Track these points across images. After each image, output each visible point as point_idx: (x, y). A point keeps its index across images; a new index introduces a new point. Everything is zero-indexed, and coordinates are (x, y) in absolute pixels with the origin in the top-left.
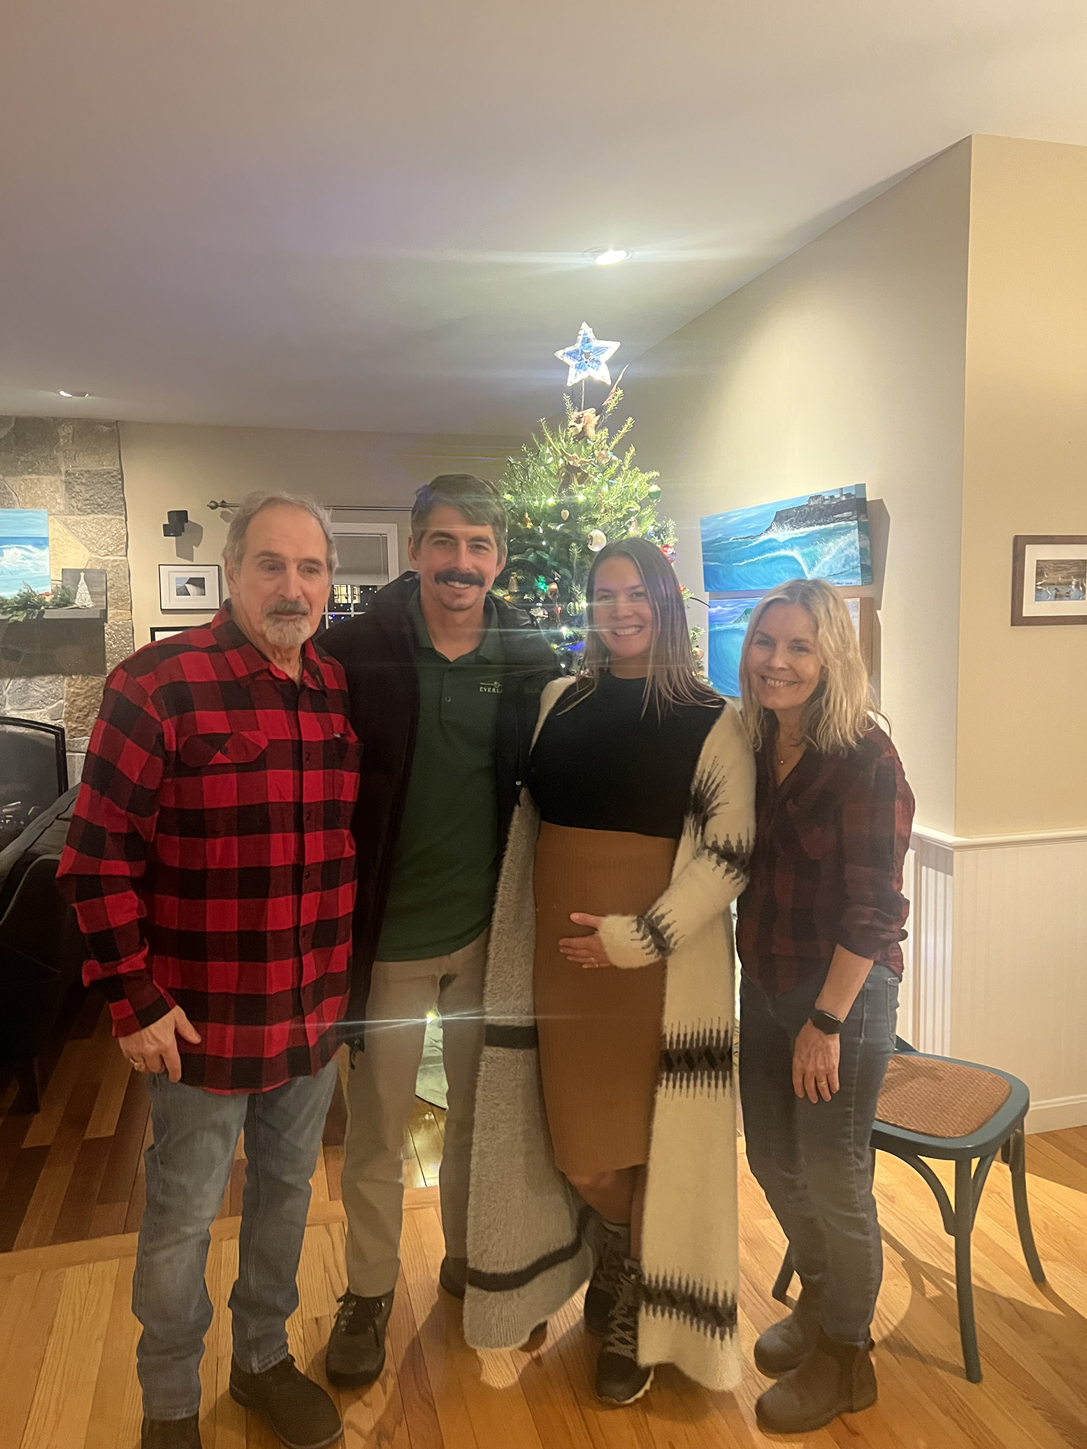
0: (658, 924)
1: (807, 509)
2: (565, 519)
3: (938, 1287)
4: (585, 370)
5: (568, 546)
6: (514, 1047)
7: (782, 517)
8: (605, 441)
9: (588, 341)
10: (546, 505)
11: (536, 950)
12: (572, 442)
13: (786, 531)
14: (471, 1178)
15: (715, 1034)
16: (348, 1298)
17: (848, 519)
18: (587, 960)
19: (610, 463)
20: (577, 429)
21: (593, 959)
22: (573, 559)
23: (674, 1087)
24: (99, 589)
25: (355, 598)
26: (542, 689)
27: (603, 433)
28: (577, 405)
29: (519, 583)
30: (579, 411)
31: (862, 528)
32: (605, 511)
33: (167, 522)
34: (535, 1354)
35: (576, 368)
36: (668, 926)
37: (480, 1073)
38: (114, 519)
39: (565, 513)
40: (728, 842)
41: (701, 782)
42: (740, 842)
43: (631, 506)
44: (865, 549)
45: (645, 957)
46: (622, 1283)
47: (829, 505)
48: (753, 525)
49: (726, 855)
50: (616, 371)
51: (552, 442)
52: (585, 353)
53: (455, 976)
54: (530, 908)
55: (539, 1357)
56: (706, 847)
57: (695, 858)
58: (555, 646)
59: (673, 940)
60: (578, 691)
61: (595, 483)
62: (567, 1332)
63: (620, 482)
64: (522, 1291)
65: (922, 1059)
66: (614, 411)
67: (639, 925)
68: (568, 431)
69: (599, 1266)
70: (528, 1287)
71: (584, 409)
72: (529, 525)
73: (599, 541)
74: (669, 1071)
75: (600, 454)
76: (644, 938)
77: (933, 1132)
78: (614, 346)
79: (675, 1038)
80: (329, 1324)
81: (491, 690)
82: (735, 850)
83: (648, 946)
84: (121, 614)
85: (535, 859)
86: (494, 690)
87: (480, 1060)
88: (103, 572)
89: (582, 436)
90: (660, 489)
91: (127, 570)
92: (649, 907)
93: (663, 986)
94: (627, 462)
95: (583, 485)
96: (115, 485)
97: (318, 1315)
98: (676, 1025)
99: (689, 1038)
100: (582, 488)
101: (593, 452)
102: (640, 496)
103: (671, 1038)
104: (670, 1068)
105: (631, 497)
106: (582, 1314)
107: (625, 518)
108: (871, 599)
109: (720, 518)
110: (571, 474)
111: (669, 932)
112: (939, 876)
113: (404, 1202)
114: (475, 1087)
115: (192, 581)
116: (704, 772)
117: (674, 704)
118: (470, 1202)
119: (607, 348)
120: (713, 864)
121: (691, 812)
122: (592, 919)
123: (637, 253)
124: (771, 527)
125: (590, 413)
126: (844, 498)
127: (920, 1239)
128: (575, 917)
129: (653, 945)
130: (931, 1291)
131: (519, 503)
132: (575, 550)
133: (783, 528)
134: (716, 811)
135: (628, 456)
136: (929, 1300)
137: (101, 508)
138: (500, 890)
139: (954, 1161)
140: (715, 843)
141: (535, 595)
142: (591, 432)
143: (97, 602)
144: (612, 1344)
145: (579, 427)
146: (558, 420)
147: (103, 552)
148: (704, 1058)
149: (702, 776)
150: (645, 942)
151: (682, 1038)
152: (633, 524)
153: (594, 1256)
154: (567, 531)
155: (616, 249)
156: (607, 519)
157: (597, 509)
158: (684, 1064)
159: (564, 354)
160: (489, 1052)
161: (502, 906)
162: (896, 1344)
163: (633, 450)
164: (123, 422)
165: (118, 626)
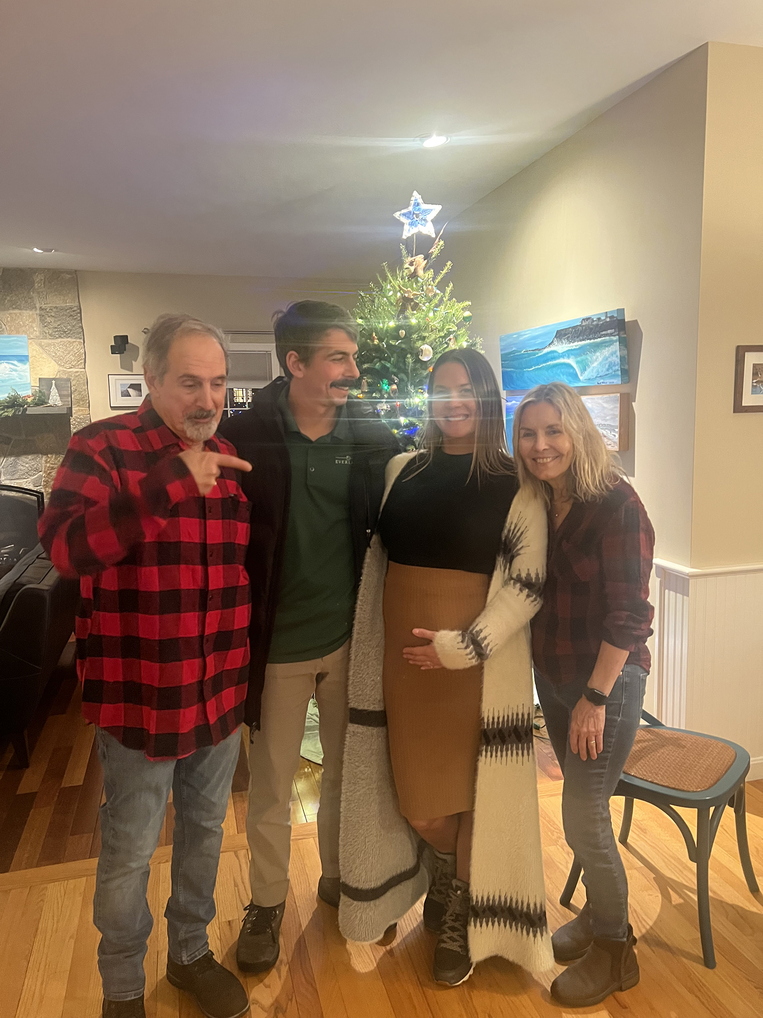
0: (478, 637)
1: (580, 328)
2: (403, 337)
3: (680, 896)
4: (416, 226)
5: (405, 357)
6: (370, 725)
7: (561, 335)
8: (431, 279)
9: (418, 204)
10: (388, 327)
11: (385, 655)
12: (407, 280)
13: (564, 345)
14: (341, 817)
15: (520, 716)
16: (252, 907)
17: (611, 335)
18: (424, 663)
19: (435, 295)
20: (410, 271)
21: (429, 663)
22: (409, 366)
23: (491, 756)
24: (65, 393)
25: (249, 399)
26: (387, 462)
27: (430, 273)
28: (410, 253)
29: (369, 385)
30: (412, 257)
32: (432, 331)
33: (114, 344)
34: (388, 948)
35: (409, 225)
36: (485, 638)
37: (346, 742)
38: (75, 342)
39: (402, 333)
40: (528, 575)
41: (509, 531)
42: (537, 575)
43: (450, 327)
45: (468, 661)
46: (451, 897)
47: (597, 325)
48: (539, 341)
49: (527, 584)
50: (438, 227)
51: (392, 280)
52: (416, 214)
53: (327, 673)
54: (380, 625)
55: (391, 950)
56: (512, 578)
57: (503, 587)
58: (396, 431)
59: (489, 648)
60: (417, 464)
61: (423, 310)
62: (411, 931)
63: (442, 310)
64: (377, 902)
65: (668, 731)
66: (437, 257)
67: (463, 636)
68: (403, 272)
69: (433, 884)
70: (383, 898)
71: (416, 255)
72: (376, 342)
73: (427, 353)
74: (487, 745)
75: (428, 289)
76: (466, 647)
77: (681, 787)
78: (438, 208)
79: (491, 720)
80: (238, 926)
81: (344, 462)
82: (534, 580)
83: (471, 653)
84: (82, 410)
85: (384, 588)
86: (346, 462)
87: (346, 733)
88: (68, 380)
89: (414, 276)
90: (471, 314)
91: (85, 378)
92: (471, 624)
93: (481, 682)
94: (447, 295)
95: (415, 312)
96: (75, 317)
97: (230, 919)
98: (491, 710)
99: (501, 720)
100: (415, 314)
101: (423, 287)
102: (457, 320)
103: (488, 720)
104: (488, 743)
105: (450, 320)
106: (422, 917)
107: (444, 337)
108: (628, 394)
109: (514, 336)
110: (406, 304)
111: (486, 642)
112: (678, 597)
113: (292, 834)
114: (343, 753)
115: (132, 386)
116: (512, 523)
117: (489, 474)
118: (340, 834)
119: (432, 210)
120: (517, 591)
121: (501, 553)
122: (428, 633)
123: (454, 138)
124: (553, 342)
125: (420, 258)
126: (608, 320)
127: (666, 860)
128: (416, 631)
129: (474, 653)
130: (676, 899)
131: (367, 325)
132: (410, 360)
133: (562, 343)
134: (521, 552)
135: (448, 290)
136: (675, 907)
137: (65, 334)
138: (358, 610)
139: (697, 809)
140: (519, 575)
141: (381, 394)
142: (420, 272)
143: (65, 401)
144: (445, 942)
145: (412, 269)
146: (396, 264)
147: (67, 366)
148: (513, 735)
149: (510, 527)
150: (468, 650)
151: (496, 720)
152: (452, 340)
153: (429, 876)
154: (403, 346)
155: (439, 135)
156: (433, 336)
157: (426, 329)
158: (498, 739)
159: (400, 215)
160: (352, 727)
161: (360, 622)
162: (651, 939)
163: (451, 285)
164: (79, 271)
165: (81, 419)
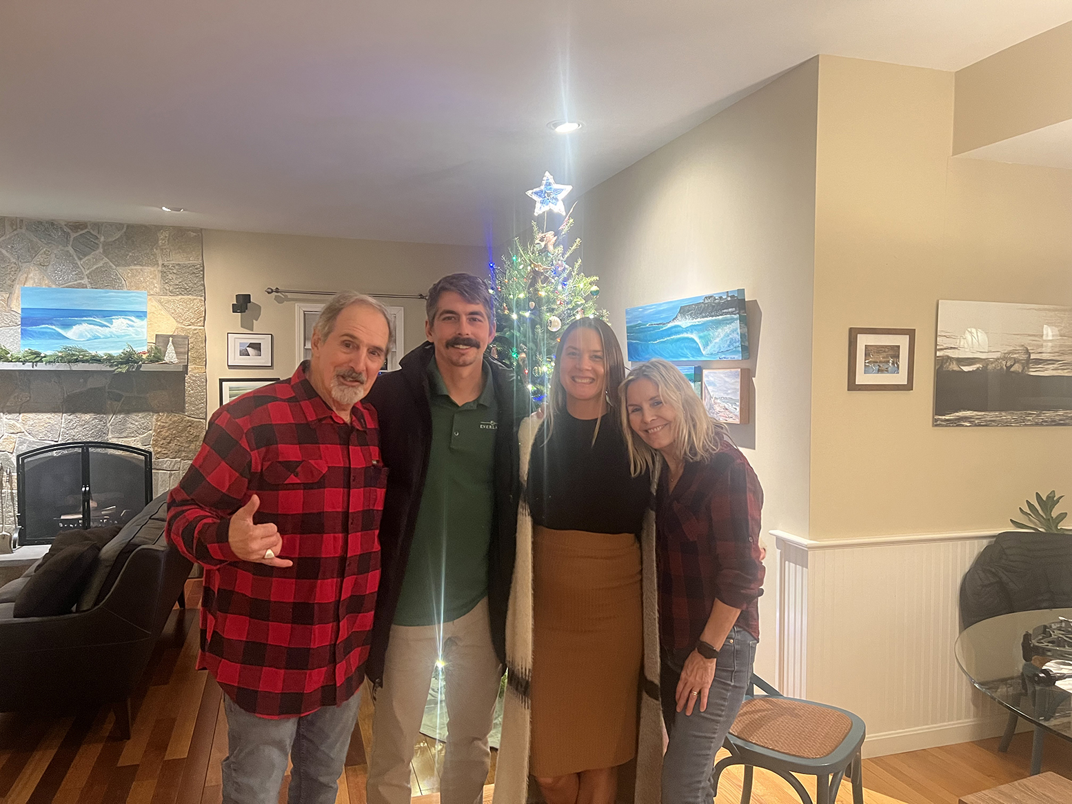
1: (703, 305)
2: (532, 308)
4: (547, 204)
5: (534, 328)
7: (685, 310)
8: (561, 255)
9: (550, 184)
10: (518, 298)
12: (537, 255)
13: (687, 320)
17: (732, 313)
19: (564, 270)
20: (541, 246)
22: (538, 336)
24: (182, 350)
27: (560, 249)
28: (541, 229)
29: (499, 352)
30: (543, 233)
31: (742, 320)
32: (560, 304)
33: (235, 303)
35: (541, 203)
38: (196, 299)
39: (532, 304)
43: (578, 300)
44: (744, 334)
47: (719, 303)
50: (569, 206)
51: (523, 254)
52: (547, 193)
61: (553, 284)
63: (571, 283)
65: (786, 701)
66: (567, 234)
68: (534, 246)
71: (546, 232)
72: (506, 312)
73: (556, 324)
75: (557, 264)
77: (799, 755)
78: (567, 189)
81: (489, 427)
84: (198, 368)
88: (186, 338)
89: (545, 250)
90: (598, 289)
91: (204, 336)
94: (575, 270)
95: (545, 285)
96: (198, 275)
100: (544, 287)
101: (552, 262)
102: (585, 293)
105: (578, 294)
107: (573, 309)
108: (749, 369)
110: (537, 277)
112: (797, 569)
115: (251, 345)
119: (563, 190)
125: (550, 234)
126: (729, 299)
132: (539, 330)
133: (686, 318)
135: (577, 266)
137: (187, 291)
139: (816, 776)
142: (551, 248)
143: (181, 359)
145: (543, 244)
146: (528, 239)
147: (186, 323)
154: (533, 317)
155: (570, 122)
156: (562, 308)
157: (554, 301)
159: (532, 193)
163: (580, 261)
164: (205, 229)
165: (196, 377)
